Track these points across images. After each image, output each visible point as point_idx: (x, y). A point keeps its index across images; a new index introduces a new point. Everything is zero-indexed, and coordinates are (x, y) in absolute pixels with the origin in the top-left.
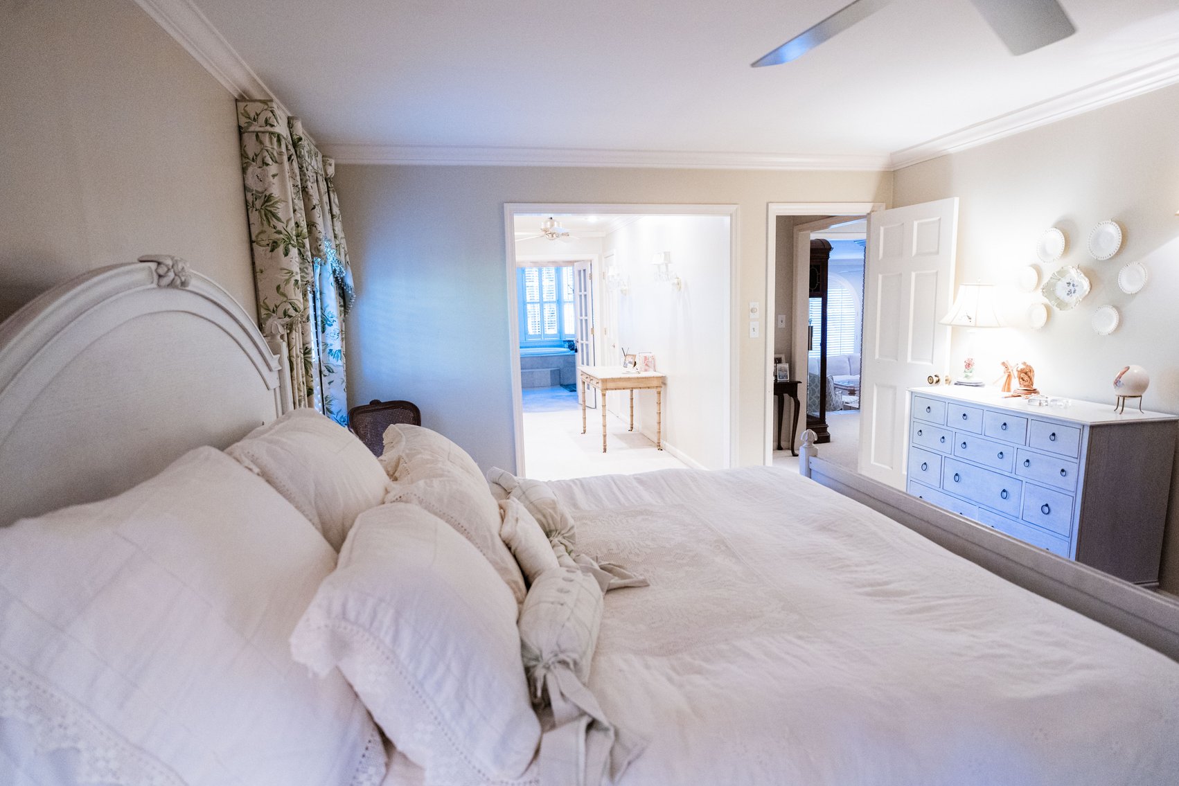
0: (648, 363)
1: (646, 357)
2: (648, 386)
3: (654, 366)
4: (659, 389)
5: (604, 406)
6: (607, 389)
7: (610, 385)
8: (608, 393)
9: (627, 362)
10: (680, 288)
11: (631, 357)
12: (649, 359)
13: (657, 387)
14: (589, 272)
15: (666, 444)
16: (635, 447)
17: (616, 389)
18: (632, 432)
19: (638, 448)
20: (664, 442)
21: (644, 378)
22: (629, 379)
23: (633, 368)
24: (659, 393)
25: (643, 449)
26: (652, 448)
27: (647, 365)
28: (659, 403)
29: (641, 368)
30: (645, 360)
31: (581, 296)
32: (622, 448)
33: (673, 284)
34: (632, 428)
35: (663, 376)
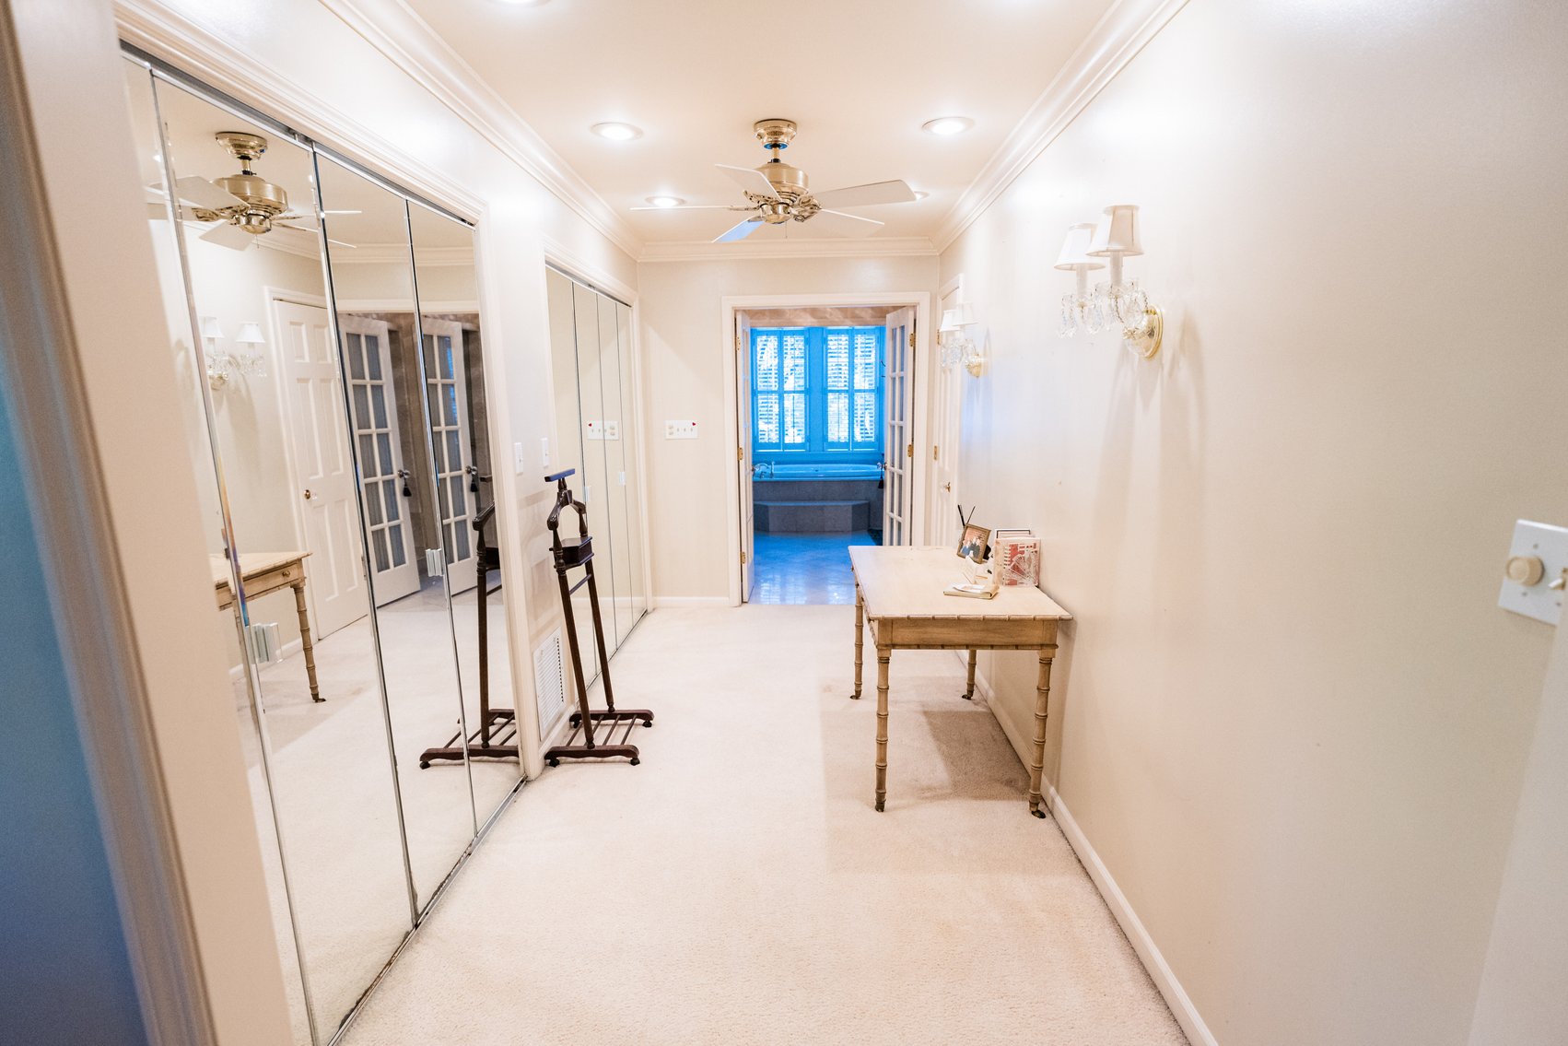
0: (1022, 566)
1: (1014, 549)
3: (1038, 573)
4: (1048, 652)
5: (883, 690)
6: (894, 646)
7: (902, 634)
8: (896, 655)
9: (967, 545)
10: (1158, 345)
11: (977, 533)
12: (1022, 553)
13: (1042, 646)
14: (910, 330)
15: (1058, 800)
16: (967, 785)
17: (919, 647)
18: (968, 706)
19: (976, 798)
20: (1052, 790)
21: (1004, 620)
22: (959, 622)
23: (980, 563)
24: (1046, 663)
25: (988, 804)
26: (1015, 803)
27: (1016, 569)
28: (1044, 691)
29: (1000, 575)
30: (1012, 557)
31: (894, 379)
32: (929, 794)
33: (1132, 334)
34: (971, 692)
35: (1061, 619)
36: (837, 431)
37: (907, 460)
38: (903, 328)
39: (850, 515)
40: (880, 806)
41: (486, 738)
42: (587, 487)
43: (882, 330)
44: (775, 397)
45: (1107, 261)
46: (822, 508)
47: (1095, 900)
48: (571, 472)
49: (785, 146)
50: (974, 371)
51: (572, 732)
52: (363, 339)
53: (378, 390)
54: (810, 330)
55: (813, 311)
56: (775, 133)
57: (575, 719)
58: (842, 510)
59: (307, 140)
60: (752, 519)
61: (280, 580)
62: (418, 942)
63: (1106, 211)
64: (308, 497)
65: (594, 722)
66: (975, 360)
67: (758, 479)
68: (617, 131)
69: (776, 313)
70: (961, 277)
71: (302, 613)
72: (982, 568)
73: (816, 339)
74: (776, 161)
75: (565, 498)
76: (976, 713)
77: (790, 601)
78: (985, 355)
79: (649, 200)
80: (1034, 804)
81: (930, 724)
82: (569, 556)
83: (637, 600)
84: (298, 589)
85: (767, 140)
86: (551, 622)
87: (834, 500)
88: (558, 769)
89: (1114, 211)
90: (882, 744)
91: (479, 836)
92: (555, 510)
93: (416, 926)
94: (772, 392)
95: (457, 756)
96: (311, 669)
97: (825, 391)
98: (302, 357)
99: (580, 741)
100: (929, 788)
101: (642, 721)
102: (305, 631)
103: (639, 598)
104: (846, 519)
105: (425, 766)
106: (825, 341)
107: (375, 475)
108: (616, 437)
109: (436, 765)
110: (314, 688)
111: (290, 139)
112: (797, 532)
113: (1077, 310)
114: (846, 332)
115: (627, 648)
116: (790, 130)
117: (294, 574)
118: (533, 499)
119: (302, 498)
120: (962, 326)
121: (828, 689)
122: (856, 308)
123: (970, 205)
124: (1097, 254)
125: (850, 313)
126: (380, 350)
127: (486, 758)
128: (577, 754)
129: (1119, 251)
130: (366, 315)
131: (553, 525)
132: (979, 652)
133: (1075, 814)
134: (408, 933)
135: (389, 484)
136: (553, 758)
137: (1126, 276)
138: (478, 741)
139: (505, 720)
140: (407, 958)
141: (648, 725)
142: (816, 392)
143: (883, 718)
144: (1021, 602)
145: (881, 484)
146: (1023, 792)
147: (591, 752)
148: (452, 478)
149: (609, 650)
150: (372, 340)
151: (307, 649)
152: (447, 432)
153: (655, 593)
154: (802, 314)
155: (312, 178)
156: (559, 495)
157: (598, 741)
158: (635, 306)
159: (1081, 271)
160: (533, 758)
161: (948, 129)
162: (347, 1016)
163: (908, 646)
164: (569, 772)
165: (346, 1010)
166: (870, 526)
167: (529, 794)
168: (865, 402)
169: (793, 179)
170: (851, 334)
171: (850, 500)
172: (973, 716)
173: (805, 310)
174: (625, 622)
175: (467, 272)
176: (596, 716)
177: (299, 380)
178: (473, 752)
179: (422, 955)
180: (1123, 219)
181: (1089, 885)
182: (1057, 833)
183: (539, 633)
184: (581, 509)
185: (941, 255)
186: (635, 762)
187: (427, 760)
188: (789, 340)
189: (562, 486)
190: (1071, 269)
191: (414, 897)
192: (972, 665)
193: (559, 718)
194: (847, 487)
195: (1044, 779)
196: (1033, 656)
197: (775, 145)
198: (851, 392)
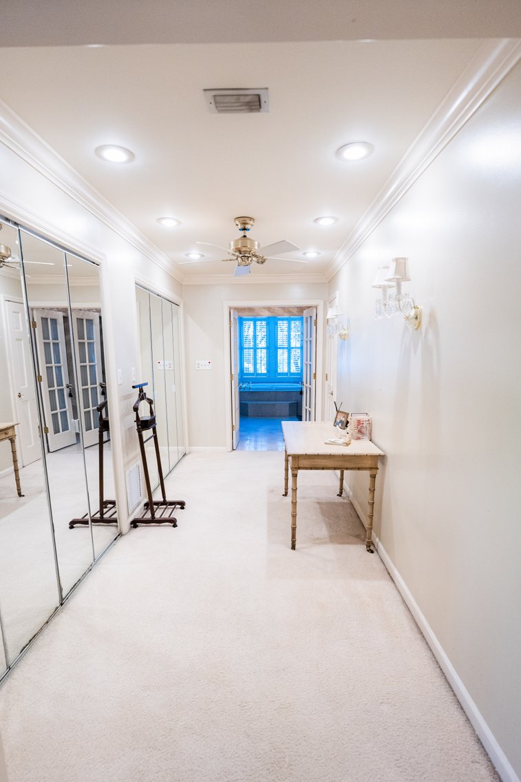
0: (363, 430)
1: (359, 422)
2: (359, 466)
3: (370, 434)
4: (373, 472)
5: (295, 490)
6: (299, 468)
7: (303, 463)
8: (300, 472)
9: (338, 421)
11: (343, 415)
12: (363, 424)
13: (371, 468)
14: (314, 318)
15: (380, 544)
16: (337, 537)
17: (311, 469)
18: (340, 500)
19: (341, 543)
20: (377, 539)
21: (352, 456)
22: (330, 457)
23: (344, 429)
24: (373, 477)
25: (346, 546)
26: (359, 546)
27: (360, 431)
28: (372, 490)
29: (352, 434)
30: (358, 425)
31: (307, 342)
32: (317, 541)
33: (407, 318)
34: (341, 493)
35: (379, 455)
36: (282, 368)
37: (313, 381)
38: (311, 317)
39: (288, 408)
40: (293, 547)
41: (102, 514)
42: (156, 392)
43: (302, 319)
44: (252, 350)
45: (394, 284)
46: (274, 405)
47: (395, 592)
48: (146, 384)
49: (249, 230)
50: (343, 337)
51: (145, 511)
52: (49, 320)
53: (56, 345)
54: (269, 318)
55: (269, 309)
56: (244, 224)
57: (146, 505)
58: (284, 406)
59: (16, 224)
60: (239, 409)
61: (4, 436)
62: (62, 612)
63: (393, 260)
64: (20, 397)
65: (155, 507)
66: (344, 332)
67: (242, 390)
68: (170, 222)
69: (251, 309)
70: (337, 292)
71: (14, 452)
72: (344, 432)
73: (272, 323)
74: (245, 236)
75: (142, 397)
76: (343, 503)
77: (259, 450)
78: (348, 329)
79: (187, 255)
80: (368, 546)
81: (321, 508)
82: (144, 425)
83: (181, 449)
84: (12, 441)
85: (240, 226)
86: (135, 457)
87: (280, 401)
88: (137, 529)
89: (397, 260)
90: (294, 516)
91: (96, 561)
92: (137, 402)
93: (62, 604)
94: (251, 348)
95: (86, 522)
96: (18, 480)
97: (276, 348)
98: (19, 329)
99: (149, 516)
100: (318, 539)
101: (180, 506)
102: (15, 461)
103: (183, 447)
104: (286, 410)
105: (72, 527)
106: (276, 324)
107: (54, 387)
108: (172, 369)
109: (77, 527)
110: (19, 490)
111: (7, 223)
112: (262, 416)
113: (383, 307)
114: (287, 319)
115: (175, 471)
116: (251, 222)
117: (10, 433)
118: (127, 397)
119: (17, 397)
120: (336, 316)
121: (272, 491)
122: (290, 307)
123: (340, 258)
124: (390, 280)
125: (286, 309)
126: (58, 326)
127: (102, 524)
128: (147, 522)
129: (399, 279)
130: (51, 309)
131: (136, 409)
132: (345, 471)
133: (387, 551)
134: (57, 608)
135: (61, 391)
136: (135, 524)
137: (403, 291)
138: (98, 515)
139: (112, 506)
140: (56, 619)
141: (182, 508)
142: (272, 349)
143: (294, 504)
144: (362, 447)
145: (301, 393)
146: (364, 540)
147: (153, 521)
148: (91, 388)
149: (165, 472)
150: (54, 321)
151: (16, 471)
152: (90, 366)
153: (190, 445)
154: (263, 310)
155: (17, 242)
156: (140, 395)
157: (157, 515)
158: (181, 305)
159: (384, 288)
160: (125, 523)
161: (326, 222)
162: (24, 648)
163: (307, 468)
164: (142, 530)
165: (24, 645)
166: (296, 413)
167: (121, 541)
168: (296, 353)
169: (253, 245)
170: (289, 320)
171: (288, 401)
172: (342, 504)
173: (265, 308)
174: (174, 459)
175: (96, 289)
176: (157, 504)
177: (17, 340)
178: (94, 521)
179: (64, 618)
180: (401, 264)
181: (393, 585)
182: (379, 560)
183: (129, 462)
184: (151, 402)
185: (329, 282)
186: (175, 526)
187: (72, 524)
188: (258, 323)
189: (141, 391)
190: (380, 288)
191: (61, 590)
192: (342, 480)
193: (139, 504)
194: (287, 394)
195: (374, 534)
196: (367, 473)
197: (244, 229)
198: (289, 349)
